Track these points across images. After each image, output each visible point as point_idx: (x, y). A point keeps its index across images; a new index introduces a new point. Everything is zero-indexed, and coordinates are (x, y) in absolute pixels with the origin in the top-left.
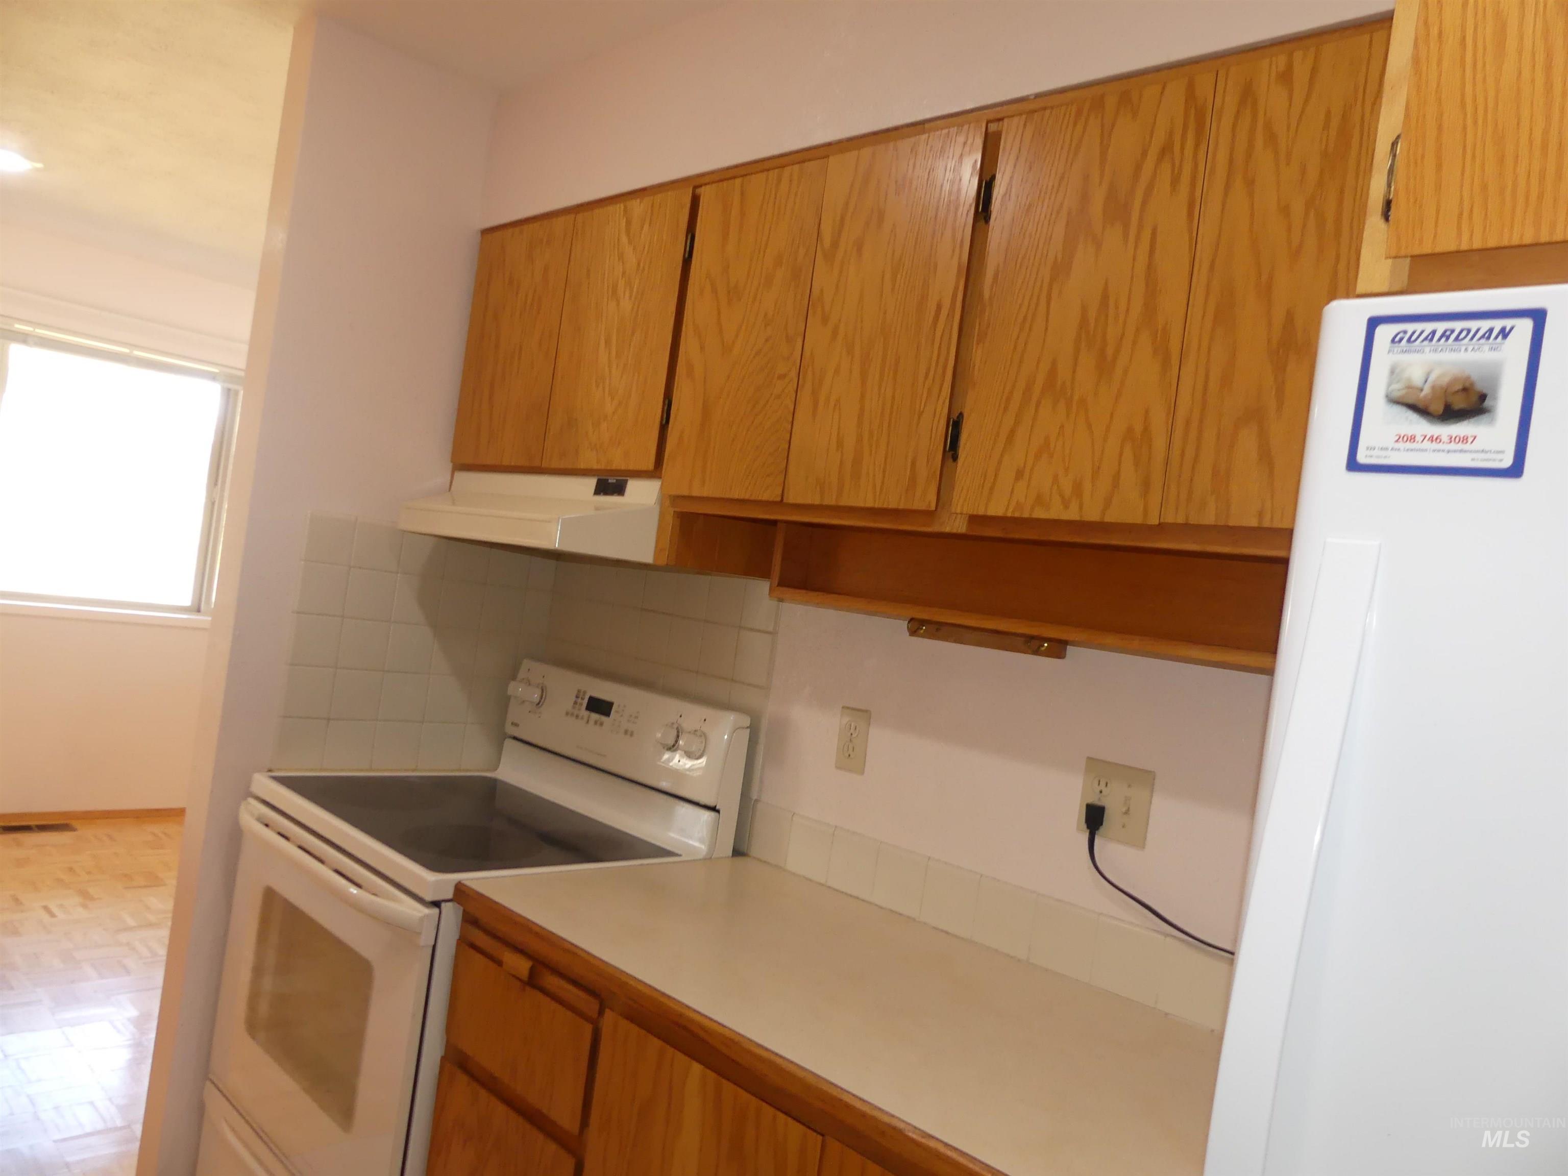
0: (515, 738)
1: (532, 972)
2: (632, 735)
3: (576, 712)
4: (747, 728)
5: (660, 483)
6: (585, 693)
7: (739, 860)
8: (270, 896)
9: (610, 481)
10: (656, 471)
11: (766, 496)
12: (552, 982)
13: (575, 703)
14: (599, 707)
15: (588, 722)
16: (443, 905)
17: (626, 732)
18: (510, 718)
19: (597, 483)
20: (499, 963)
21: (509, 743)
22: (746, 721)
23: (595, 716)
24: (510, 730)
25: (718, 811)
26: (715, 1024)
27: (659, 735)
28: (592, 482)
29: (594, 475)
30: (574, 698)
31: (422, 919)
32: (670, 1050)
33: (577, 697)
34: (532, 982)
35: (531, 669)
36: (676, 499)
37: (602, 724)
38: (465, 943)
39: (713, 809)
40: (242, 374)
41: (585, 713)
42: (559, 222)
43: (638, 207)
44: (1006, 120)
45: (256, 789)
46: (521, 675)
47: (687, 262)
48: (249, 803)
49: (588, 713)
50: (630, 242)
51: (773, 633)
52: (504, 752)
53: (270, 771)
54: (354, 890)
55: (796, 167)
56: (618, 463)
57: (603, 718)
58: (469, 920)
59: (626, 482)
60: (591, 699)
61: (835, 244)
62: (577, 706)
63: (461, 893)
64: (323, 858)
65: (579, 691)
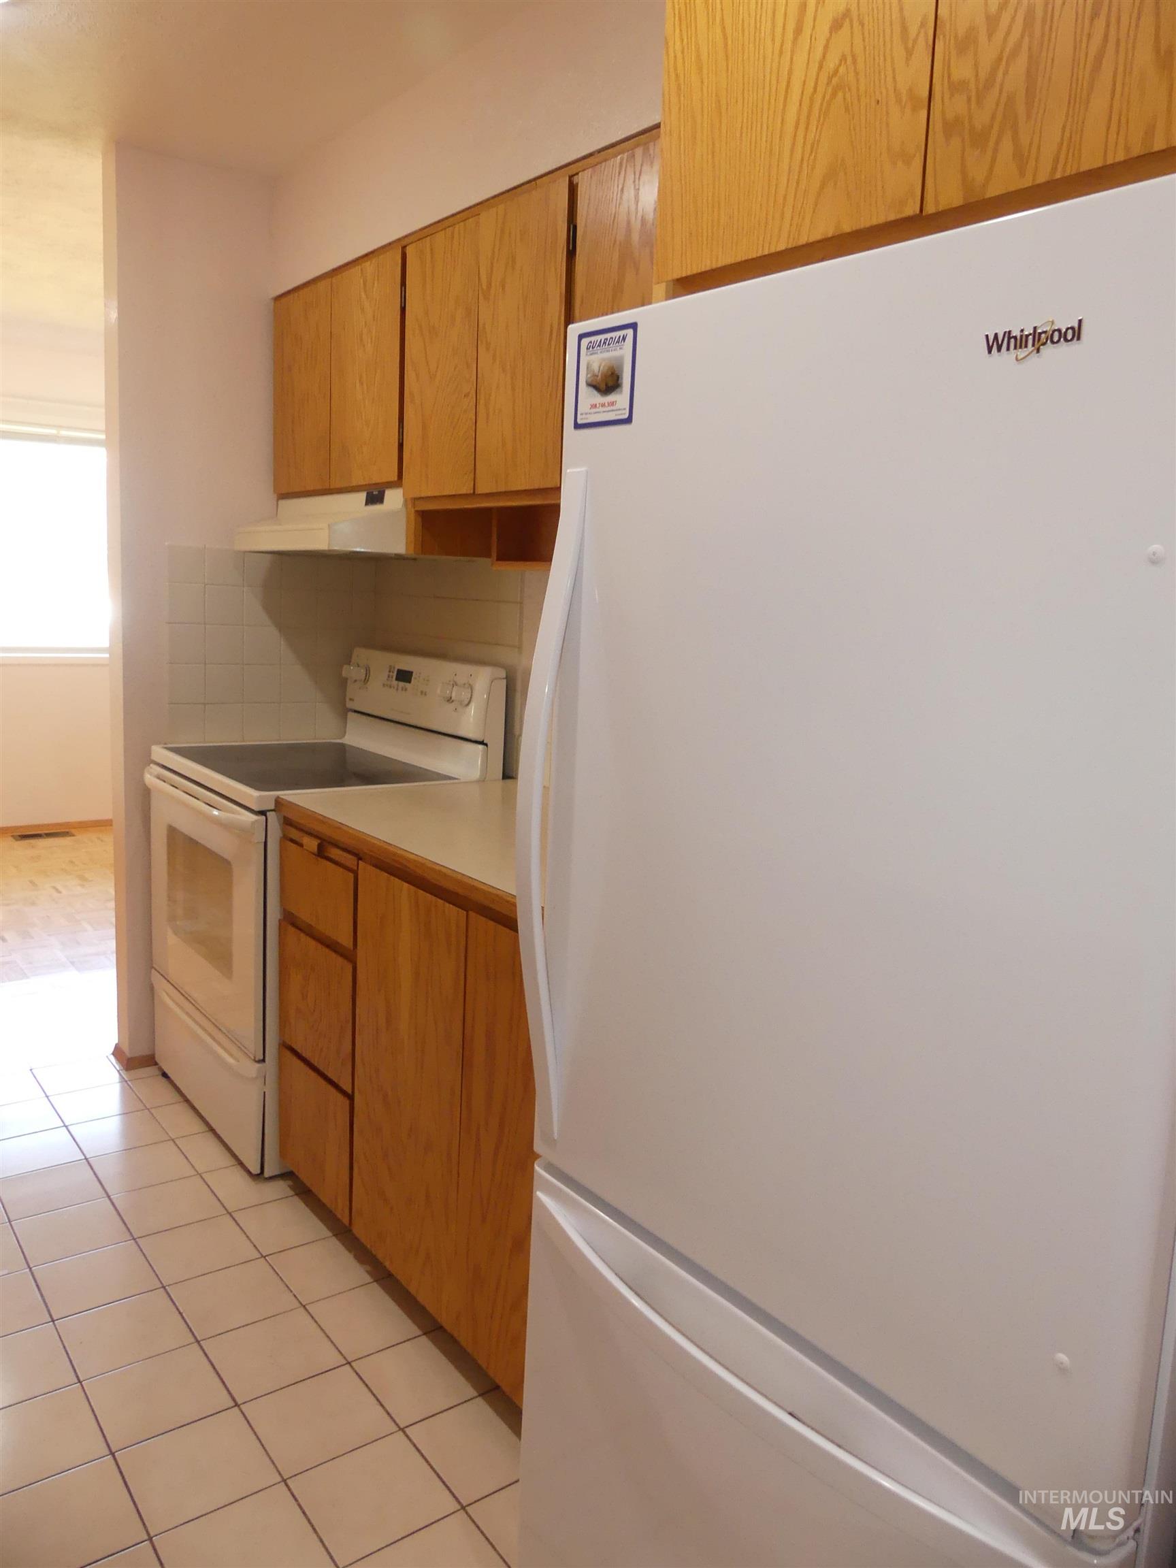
0: (356, 711)
1: (320, 846)
2: (425, 694)
3: (389, 683)
4: (504, 679)
5: (402, 492)
6: (394, 668)
7: (509, 782)
8: (172, 832)
9: (374, 493)
10: (398, 482)
11: (464, 491)
12: (335, 853)
13: (389, 677)
14: (404, 676)
15: (397, 689)
16: (268, 813)
17: (422, 692)
18: (348, 696)
19: (367, 496)
20: (301, 845)
21: (351, 715)
22: (503, 674)
23: (401, 684)
24: (349, 705)
25: (486, 745)
26: (442, 868)
27: (439, 691)
28: (362, 496)
29: (365, 490)
30: (388, 673)
31: (253, 823)
32: (392, 878)
33: (390, 672)
34: (321, 853)
35: (361, 654)
36: (416, 500)
37: (406, 690)
38: (286, 839)
39: (482, 743)
40: (103, 437)
41: (395, 683)
42: (322, 285)
43: (369, 266)
44: (580, 174)
45: (154, 757)
46: (354, 659)
47: (403, 310)
48: (151, 768)
49: (397, 682)
50: (367, 298)
51: (521, 603)
52: (348, 721)
53: (165, 744)
54: (216, 812)
55: (462, 224)
56: (376, 479)
57: (407, 685)
58: (287, 822)
59: (384, 492)
60: (399, 671)
61: (489, 285)
62: (390, 678)
63: (279, 804)
64: (198, 797)
65: (390, 666)
